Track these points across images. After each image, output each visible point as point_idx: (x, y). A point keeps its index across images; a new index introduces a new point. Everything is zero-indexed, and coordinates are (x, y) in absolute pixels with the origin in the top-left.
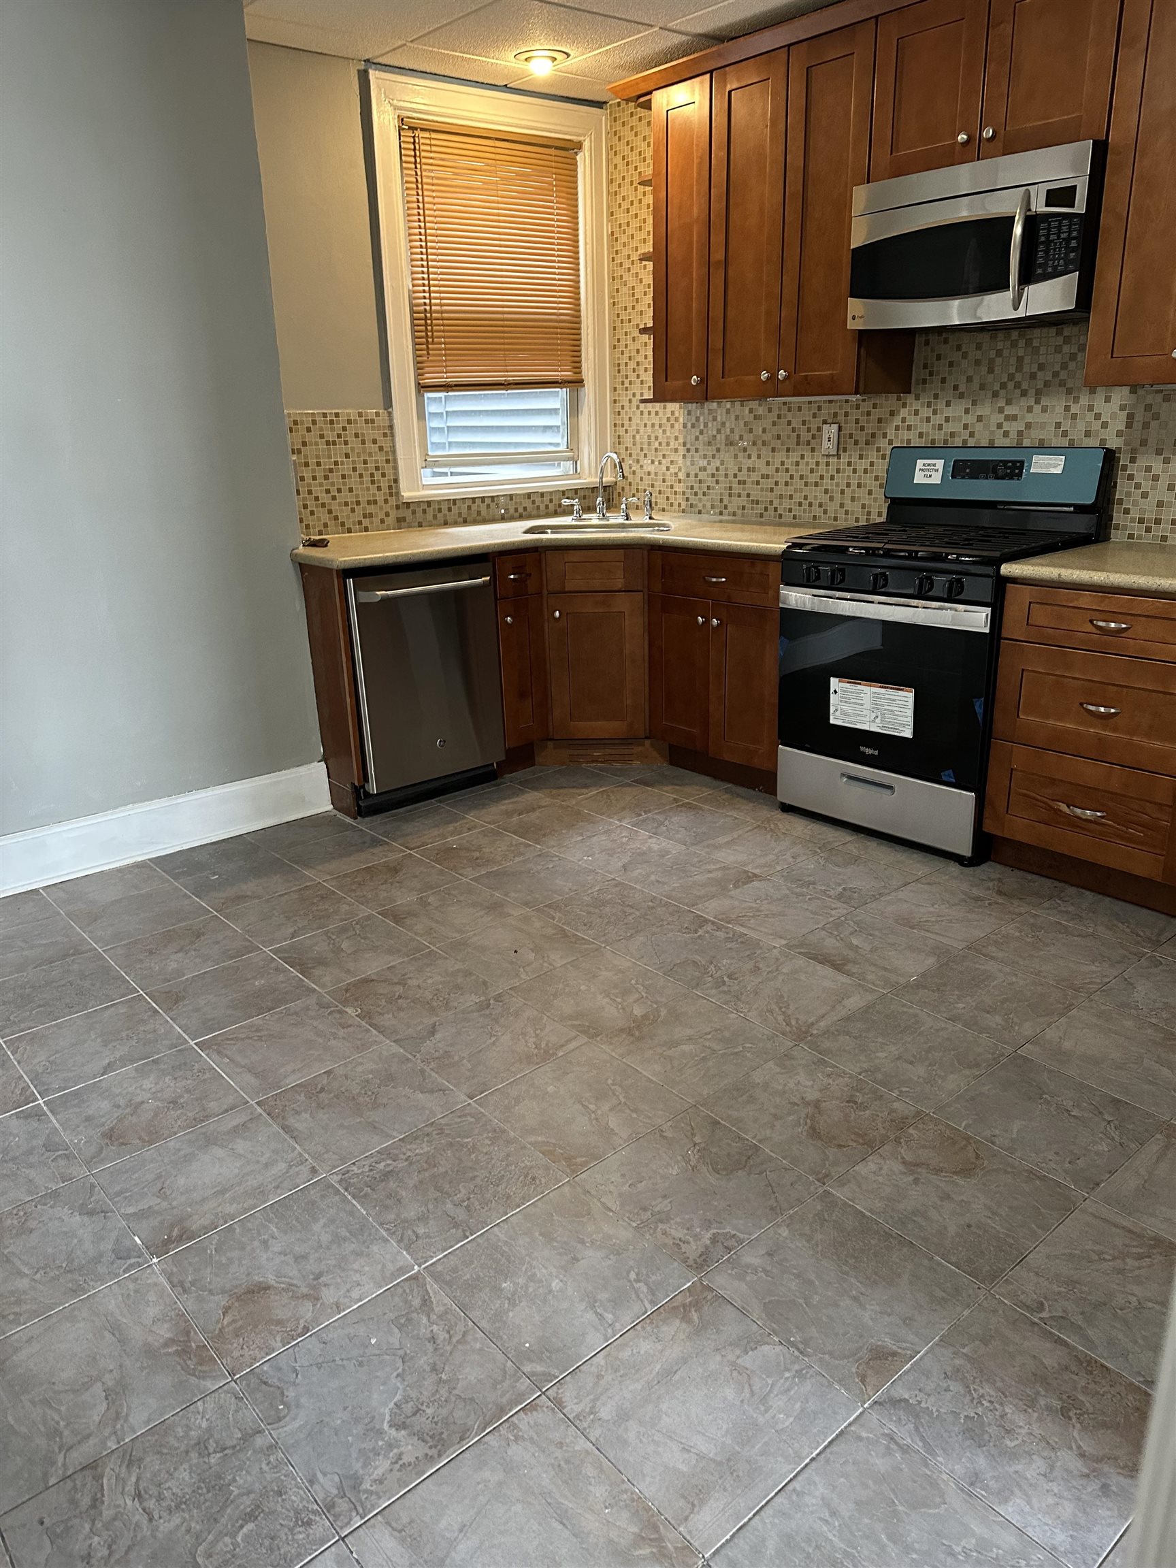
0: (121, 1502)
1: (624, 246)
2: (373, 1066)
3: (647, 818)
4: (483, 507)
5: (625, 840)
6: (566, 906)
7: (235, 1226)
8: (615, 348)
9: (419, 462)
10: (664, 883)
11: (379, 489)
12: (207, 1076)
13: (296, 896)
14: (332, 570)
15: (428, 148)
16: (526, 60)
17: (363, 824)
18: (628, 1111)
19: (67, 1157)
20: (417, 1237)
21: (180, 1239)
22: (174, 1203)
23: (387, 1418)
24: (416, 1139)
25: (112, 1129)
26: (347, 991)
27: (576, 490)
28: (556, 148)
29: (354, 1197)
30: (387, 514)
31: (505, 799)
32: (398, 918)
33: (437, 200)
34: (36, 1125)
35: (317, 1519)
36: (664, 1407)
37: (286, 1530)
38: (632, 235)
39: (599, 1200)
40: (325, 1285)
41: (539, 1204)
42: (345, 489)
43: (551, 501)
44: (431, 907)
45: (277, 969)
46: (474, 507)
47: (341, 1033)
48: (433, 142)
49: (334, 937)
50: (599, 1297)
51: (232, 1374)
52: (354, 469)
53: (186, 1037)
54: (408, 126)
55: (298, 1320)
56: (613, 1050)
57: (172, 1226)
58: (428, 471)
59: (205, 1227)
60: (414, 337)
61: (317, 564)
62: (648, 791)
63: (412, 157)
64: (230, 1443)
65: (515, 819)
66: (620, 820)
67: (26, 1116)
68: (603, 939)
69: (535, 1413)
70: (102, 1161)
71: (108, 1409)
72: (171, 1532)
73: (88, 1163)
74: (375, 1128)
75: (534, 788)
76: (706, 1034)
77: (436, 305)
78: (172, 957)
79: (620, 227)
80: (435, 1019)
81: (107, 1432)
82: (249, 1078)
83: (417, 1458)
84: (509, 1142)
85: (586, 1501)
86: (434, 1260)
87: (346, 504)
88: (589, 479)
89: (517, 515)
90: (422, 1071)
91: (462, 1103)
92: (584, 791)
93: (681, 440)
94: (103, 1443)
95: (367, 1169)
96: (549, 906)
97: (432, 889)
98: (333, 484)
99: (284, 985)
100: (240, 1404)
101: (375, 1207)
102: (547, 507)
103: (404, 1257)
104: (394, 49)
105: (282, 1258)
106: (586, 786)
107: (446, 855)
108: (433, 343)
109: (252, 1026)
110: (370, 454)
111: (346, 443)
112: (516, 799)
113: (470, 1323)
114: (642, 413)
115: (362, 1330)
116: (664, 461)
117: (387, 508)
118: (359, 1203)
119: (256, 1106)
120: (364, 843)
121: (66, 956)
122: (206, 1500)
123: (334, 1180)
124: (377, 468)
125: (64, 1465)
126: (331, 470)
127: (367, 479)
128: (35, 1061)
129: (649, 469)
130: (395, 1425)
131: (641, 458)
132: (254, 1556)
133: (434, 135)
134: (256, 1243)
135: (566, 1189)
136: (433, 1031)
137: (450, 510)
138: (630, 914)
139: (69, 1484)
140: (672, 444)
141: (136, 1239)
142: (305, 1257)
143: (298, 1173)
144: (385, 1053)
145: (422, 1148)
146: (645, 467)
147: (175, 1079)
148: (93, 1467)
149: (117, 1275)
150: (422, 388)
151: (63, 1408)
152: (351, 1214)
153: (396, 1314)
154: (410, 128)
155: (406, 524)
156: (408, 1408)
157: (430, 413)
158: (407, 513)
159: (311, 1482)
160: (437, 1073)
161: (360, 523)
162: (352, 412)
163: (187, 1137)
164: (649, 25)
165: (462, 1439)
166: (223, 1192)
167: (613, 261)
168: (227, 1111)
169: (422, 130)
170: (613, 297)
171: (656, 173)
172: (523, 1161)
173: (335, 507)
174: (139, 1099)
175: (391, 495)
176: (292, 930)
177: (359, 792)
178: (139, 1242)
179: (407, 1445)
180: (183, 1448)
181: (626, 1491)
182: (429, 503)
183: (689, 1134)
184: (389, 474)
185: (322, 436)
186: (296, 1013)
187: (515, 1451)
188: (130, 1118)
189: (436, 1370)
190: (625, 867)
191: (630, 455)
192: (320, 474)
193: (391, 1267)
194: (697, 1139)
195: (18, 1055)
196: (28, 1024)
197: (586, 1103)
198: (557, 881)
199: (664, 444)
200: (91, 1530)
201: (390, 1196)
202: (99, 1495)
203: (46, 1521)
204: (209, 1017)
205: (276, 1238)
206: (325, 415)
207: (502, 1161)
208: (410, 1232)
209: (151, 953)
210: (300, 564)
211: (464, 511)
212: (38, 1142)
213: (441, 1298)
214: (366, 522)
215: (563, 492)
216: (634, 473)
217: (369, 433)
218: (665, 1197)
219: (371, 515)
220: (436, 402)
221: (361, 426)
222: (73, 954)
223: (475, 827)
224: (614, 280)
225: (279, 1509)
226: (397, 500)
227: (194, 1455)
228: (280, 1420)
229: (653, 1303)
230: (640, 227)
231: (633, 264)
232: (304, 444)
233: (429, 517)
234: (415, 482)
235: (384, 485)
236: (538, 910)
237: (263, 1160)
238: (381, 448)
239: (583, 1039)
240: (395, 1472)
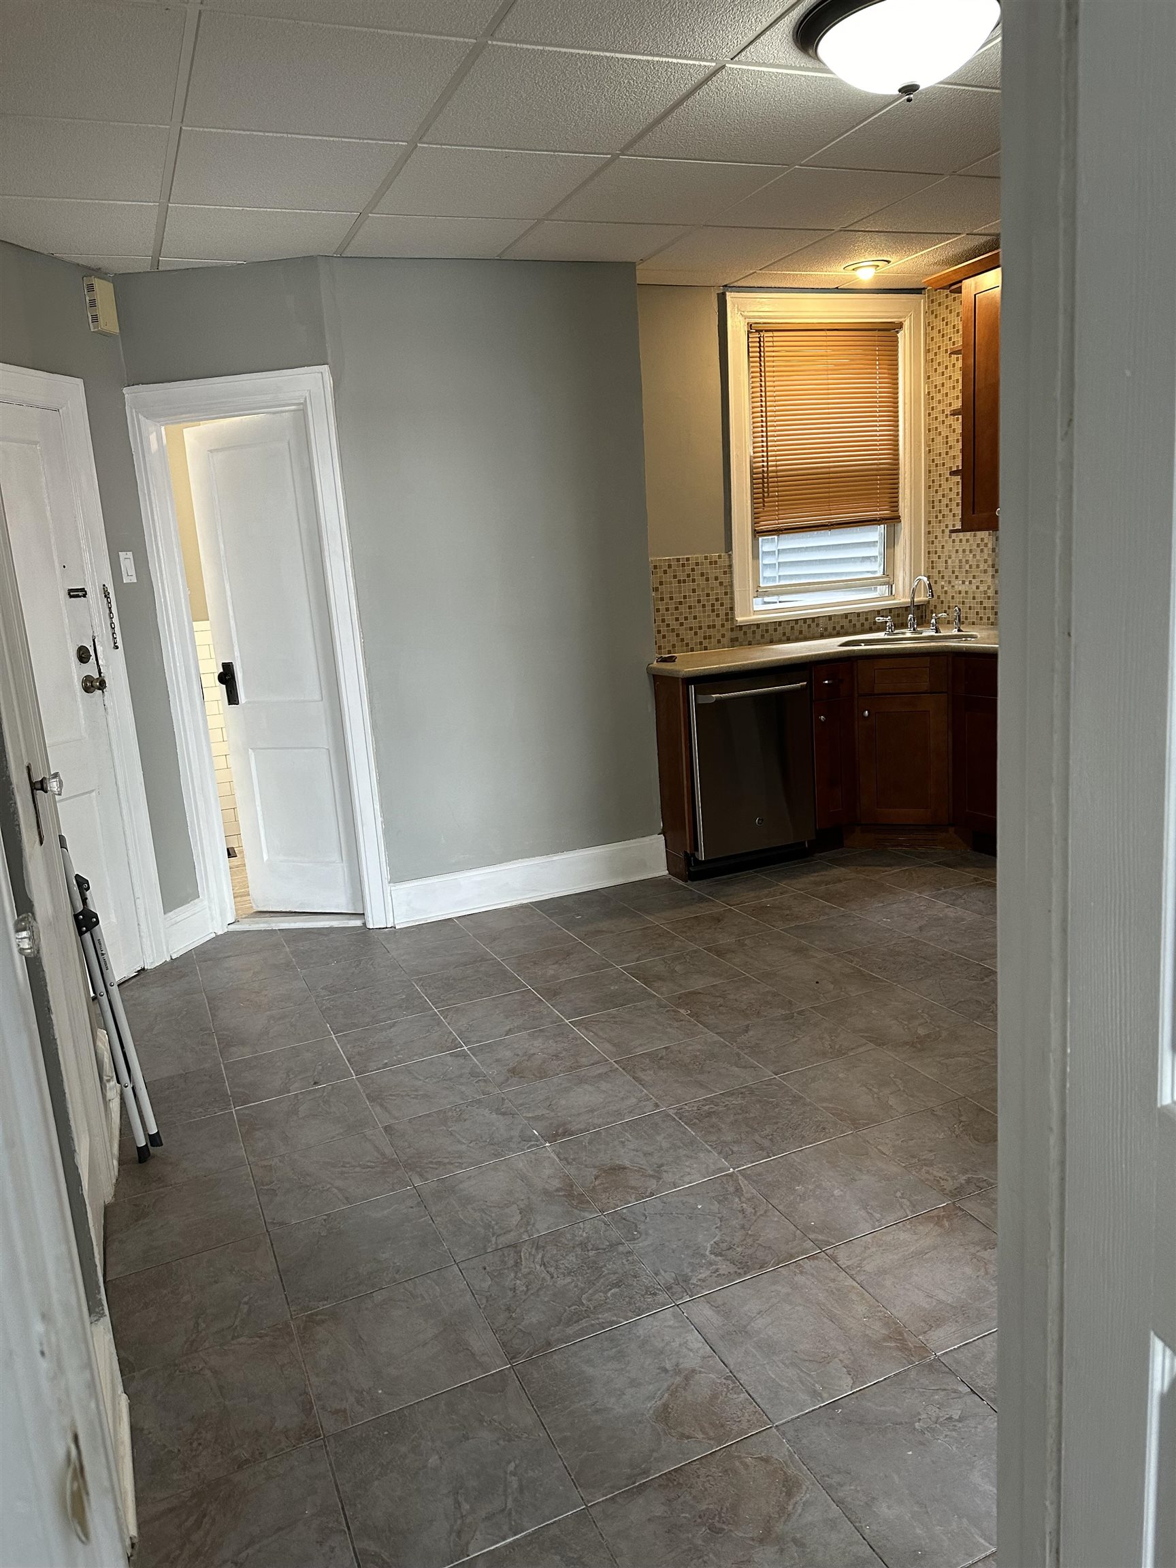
0: (532, 1266)
1: (939, 403)
2: (699, 1047)
3: (946, 893)
4: (805, 628)
5: (922, 908)
6: (863, 954)
7: (601, 1131)
8: (929, 488)
9: (752, 592)
10: (956, 943)
11: (718, 615)
12: (579, 1042)
13: (639, 933)
14: (678, 678)
15: (771, 344)
16: (853, 270)
17: (690, 886)
18: (906, 1096)
19: (485, 1081)
20: (732, 1152)
21: (564, 1134)
22: (559, 1114)
23: (709, 1249)
24: (733, 1094)
25: (514, 1068)
26: (679, 998)
27: (890, 610)
28: (879, 330)
29: (686, 1124)
30: (723, 636)
31: (815, 872)
32: (720, 953)
33: (776, 383)
34: (463, 1061)
35: (660, 1293)
36: (915, 1271)
37: (639, 1295)
38: (947, 393)
39: (876, 1147)
40: (665, 1172)
41: (828, 1144)
42: (690, 617)
43: (867, 619)
44: (747, 948)
45: (626, 980)
46: (797, 627)
47: (676, 1024)
48: (775, 339)
49: (669, 962)
50: (870, 1203)
51: (602, 1211)
52: (699, 601)
53: (563, 1017)
54: (755, 330)
55: (646, 1188)
56: (896, 1056)
57: (558, 1126)
58: (759, 599)
59: (580, 1130)
60: (753, 493)
61: (666, 674)
62: (949, 870)
63: (758, 354)
64: (601, 1247)
65: (823, 887)
66: (919, 893)
67: (456, 1055)
68: (895, 979)
69: (816, 1261)
70: (509, 1086)
71: (522, 1219)
72: (565, 1285)
73: (499, 1086)
74: (701, 1085)
75: (840, 865)
76: (981, 1051)
77: (772, 466)
78: (550, 967)
79: (936, 387)
80: (749, 1022)
81: (522, 1230)
82: (608, 1046)
83: (729, 1273)
84: (804, 1105)
85: (850, 1311)
86: (745, 1167)
87: (691, 629)
88: (902, 599)
89: (835, 632)
90: (738, 1055)
91: (769, 1077)
92: (889, 868)
93: (990, 562)
94: (520, 1235)
95: (696, 1108)
96: (849, 953)
97: (748, 934)
98: (681, 614)
99: (631, 991)
100: (608, 1228)
101: (701, 1131)
102: (863, 625)
103: (723, 1162)
104: (746, 276)
105: (635, 1153)
106: (890, 865)
107: (760, 911)
108: (768, 497)
109: (609, 1015)
110: (712, 589)
111: (694, 581)
112: (823, 873)
113: (770, 1206)
114: (954, 541)
115: (691, 1200)
116: (974, 581)
117: (723, 631)
118: (689, 1127)
119: (614, 1063)
120: (694, 899)
121: (475, 961)
122: (587, 1273)
123: (671, 1112)
124: (717, 600)
125: (496, 1243)
126: (681, 603)
127: (709, 608)
128: (460, 1023)
129: (960, 589)
130: (714, 1254)
131: (953, 579)
132: (618, 1304)
133: (776, 334)
134: (616, 1143)
135: (850, 1138)
136: (747, 1029)
137: (775, 630)
138: (922, 963)
139: (500, 1253)
140: (981, 566)
141: (534, 1131)
142: (651, 1154)
143: (645, 1106)
144: (709, 1040)
145: (737, 1101)
146: (956, 587)
147: (556, 1042)
148: (514, 1246)
149: (523, 1150)
150: (757, 533)
151: (493, 1215)
152: (684, 1133)
153: (716, 1194)
154: (757, 331)
155: (738, 643)
156: (724, 1246)
157: (763, 552)
158: (740, 634)
159: (656, 1274)
160: (750, 1056)
161: (701, 643)
162: (700, 556)
163: (565, 1077)
164: (957, 234)
165: (761, 1267)
166: (592, 1111)
167: (929, 415)
168: (593, 1064)
169: (766, 331)
170: (929, 445)
171: (965, 345)
172: (816, 1118)
173: (682, 631)
174: (532, 1052)
175: (727, 620)
176: (637, 955)
177: (690, 859)
178: (536, 1133)
179: (723, 1265)
180: (571, 1245)
181: (881, 1312)
182: (758, 626)
183: (957, 1115)
184: (727, 604)
185: (675, 577)
186: (641, 1009)
187: (800, 1279)
188: (526, 1062)
189: (744, 1228)
190: (921, 928)
191: (943, 577)
192: (672, 607)
193: (712, 1167)
194: (963, 1119)
195: (448, 1019)
196: (452, 1001)
197: (871, 1087)
198: (858, 935)
199: (974, 567)
200: (515, 1277)
201: (712, 1126)
202: (519, 1261)
203: (487, 1268)
204: (577, 1006)
205: (630, 1141)
206: (678, 560)
207: (799, 1115)
208: (727, 1149)
209: (535, 963)
210: (653, 675)
211: (788, 631)
212: (467, 1071)
213: (748, 1189)
214: (705, 643)
215: (879, 612)
216: (946, 592)
217: (713, 572)
218: (931, 1151)
219: (710, 637)
220: (767, 545)
221: (706, 568)
222: (480, 961)
223: (786, 892)
224: (929, 431)
225: (635, 1284)
226: (732, 623)
227: (579, 1250)
228: (635, 1239)
229: (913, 1212)
230: (954, 386)
231: (947, 417)
232: (661, 583)
233: (758, 637)
234: (748, 609)
235: (722, 613)
236: (838, 955)
237: (621, 1095)
238: (721, 584)
239: (872, 1046)
240: (713, 1277)
